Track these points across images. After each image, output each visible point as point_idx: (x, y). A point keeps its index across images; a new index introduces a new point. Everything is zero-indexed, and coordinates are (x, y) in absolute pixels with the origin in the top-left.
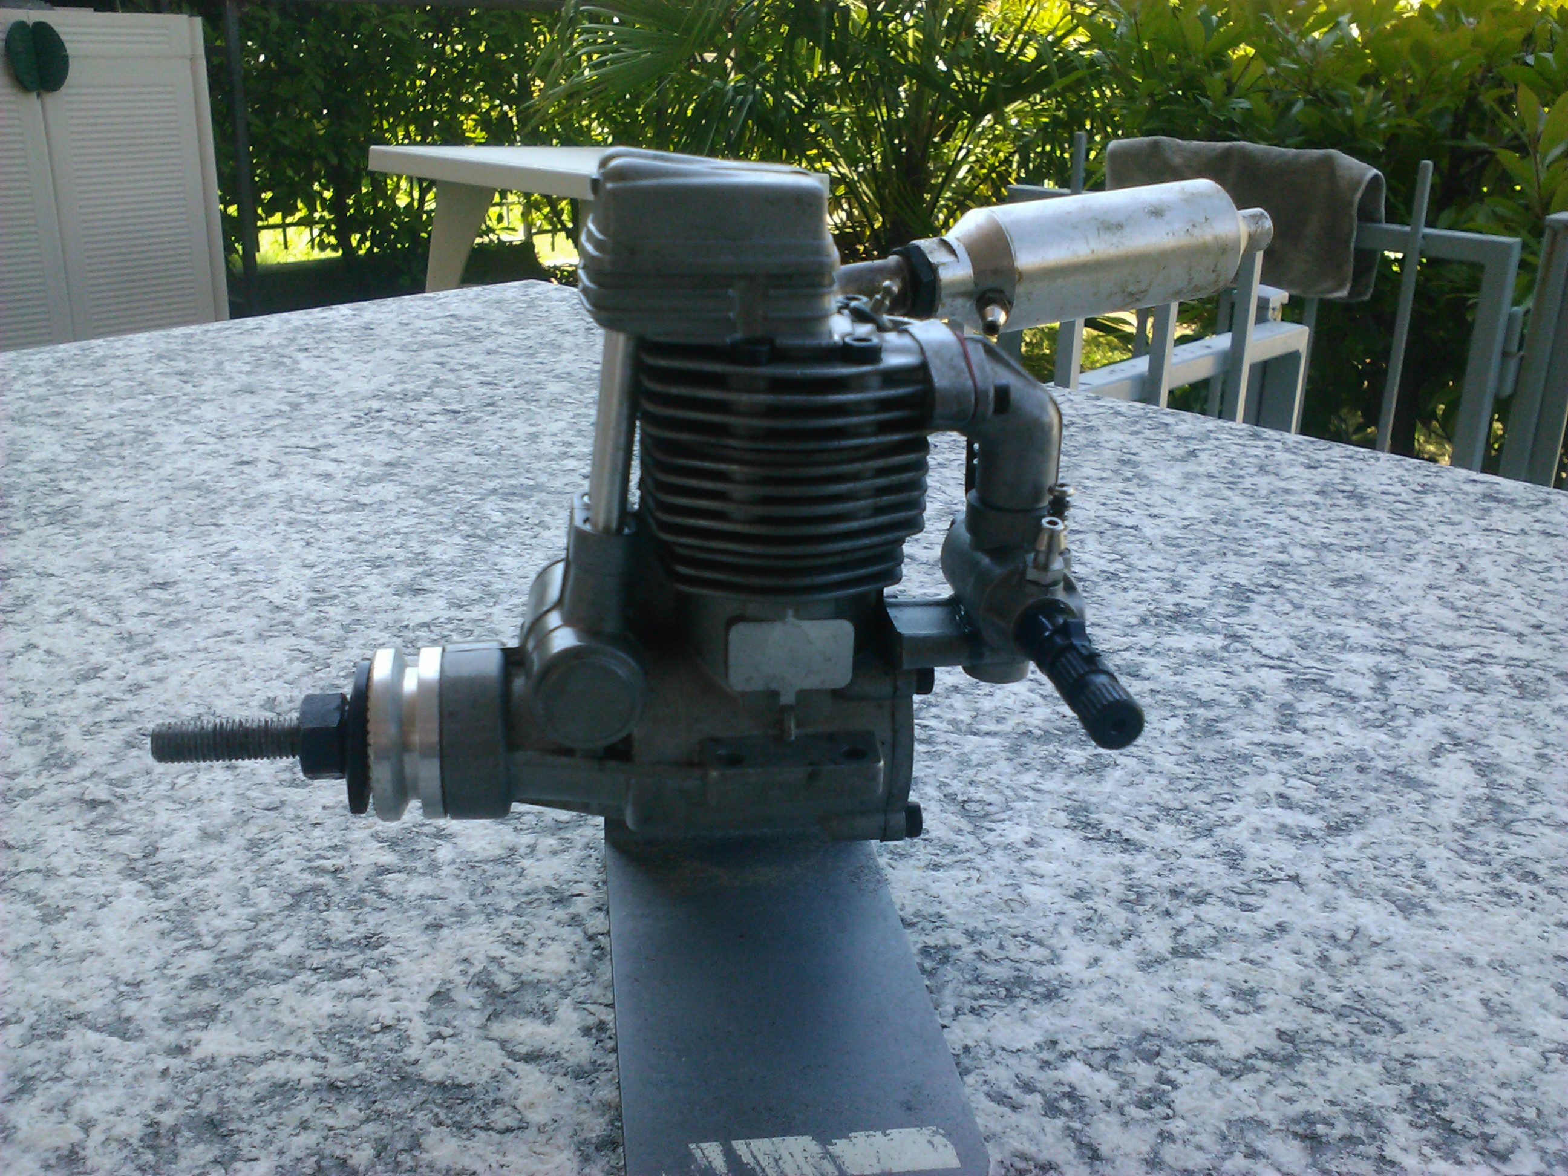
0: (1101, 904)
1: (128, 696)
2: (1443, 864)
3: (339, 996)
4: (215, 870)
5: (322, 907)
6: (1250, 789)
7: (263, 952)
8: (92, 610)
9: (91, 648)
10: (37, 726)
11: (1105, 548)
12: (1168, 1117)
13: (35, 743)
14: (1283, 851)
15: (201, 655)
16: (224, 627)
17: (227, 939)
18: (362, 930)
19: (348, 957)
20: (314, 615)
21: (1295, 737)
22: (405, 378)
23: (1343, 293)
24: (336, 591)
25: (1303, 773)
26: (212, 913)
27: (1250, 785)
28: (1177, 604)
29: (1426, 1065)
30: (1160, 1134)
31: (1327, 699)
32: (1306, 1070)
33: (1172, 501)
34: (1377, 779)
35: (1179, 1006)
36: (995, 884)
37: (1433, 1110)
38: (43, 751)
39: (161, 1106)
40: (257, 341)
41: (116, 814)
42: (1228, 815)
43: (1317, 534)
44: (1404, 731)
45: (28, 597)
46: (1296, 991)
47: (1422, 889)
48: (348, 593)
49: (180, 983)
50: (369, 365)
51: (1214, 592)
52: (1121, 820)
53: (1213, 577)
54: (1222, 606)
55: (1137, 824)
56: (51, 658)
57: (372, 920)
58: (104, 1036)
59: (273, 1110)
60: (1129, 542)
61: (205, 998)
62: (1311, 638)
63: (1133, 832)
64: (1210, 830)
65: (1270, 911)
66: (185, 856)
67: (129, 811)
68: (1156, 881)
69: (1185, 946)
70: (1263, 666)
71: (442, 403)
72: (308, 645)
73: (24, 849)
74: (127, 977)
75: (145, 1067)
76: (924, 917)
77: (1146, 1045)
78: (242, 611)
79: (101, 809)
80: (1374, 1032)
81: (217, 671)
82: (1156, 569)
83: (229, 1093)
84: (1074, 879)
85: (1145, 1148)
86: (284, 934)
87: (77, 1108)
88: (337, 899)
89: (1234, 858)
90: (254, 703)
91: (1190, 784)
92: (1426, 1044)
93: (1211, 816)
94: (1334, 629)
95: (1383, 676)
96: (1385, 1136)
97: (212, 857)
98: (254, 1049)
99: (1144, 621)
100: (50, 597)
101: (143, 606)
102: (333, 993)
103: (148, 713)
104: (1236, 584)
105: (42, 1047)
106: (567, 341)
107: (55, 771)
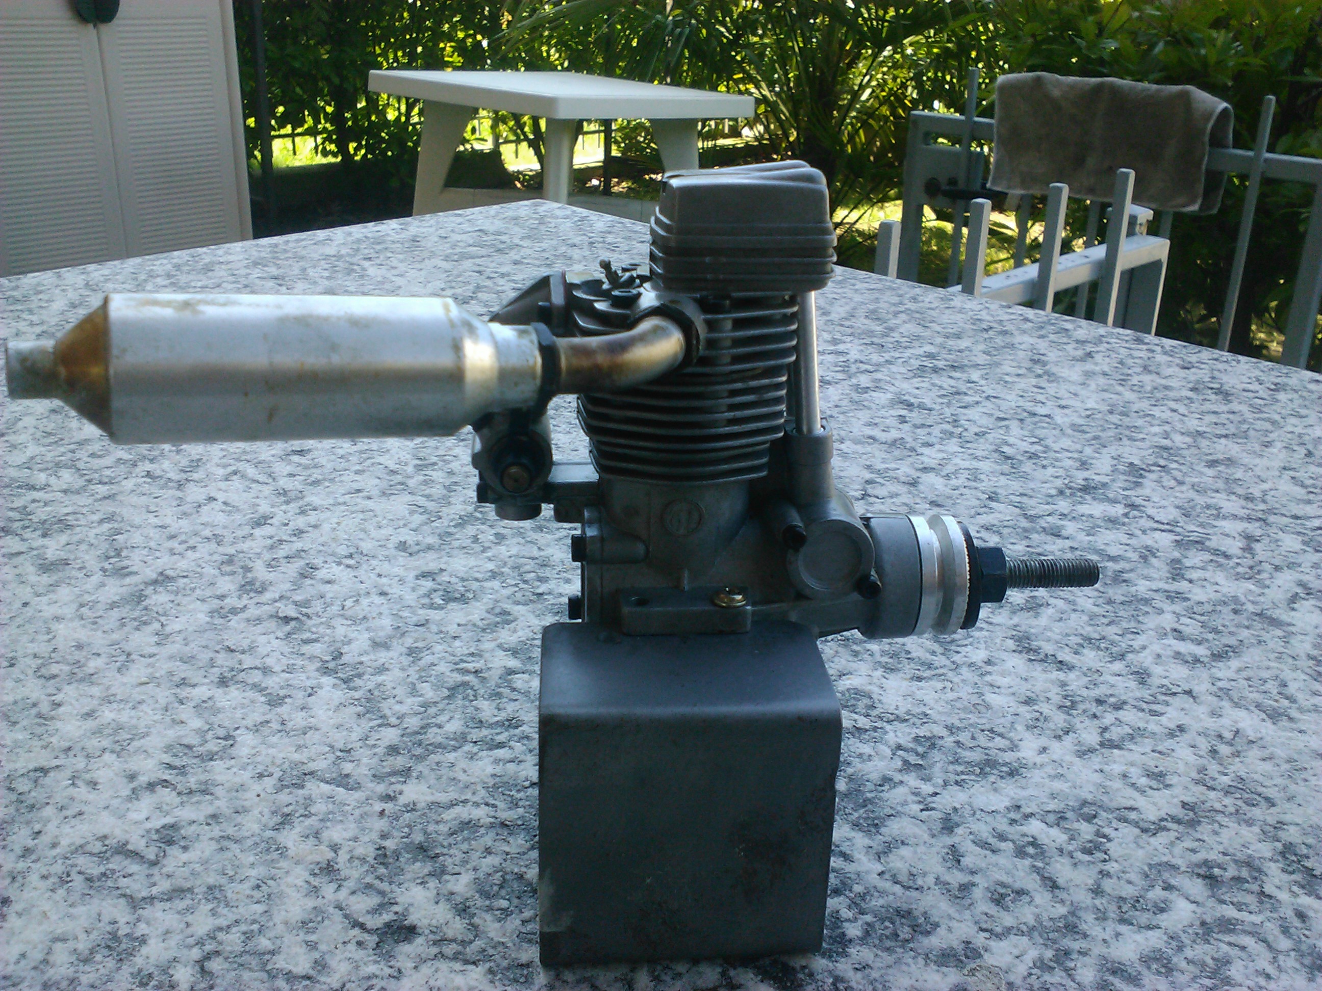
0: (1046, 709)
1: (294, 539)
2: (1301, 684)
3: (497, 761)
4: (387, 669)
5: (472, 698)
6: (1151, 625)
7: (435, 730)
8: (251, 471)
9: (258, 501)
10: (230, 560)
11: (1026, 433)
12: (1105, 861)
13: (233, 573)
14: (1178, 673)
15: (343, 508)
16: (356, 486)
17: (406, 720)
18: (502, 716)
19: (498, 734)
20: (421, 478)
21: (1183, 586)
22: (453, 284)
23: (1195, 207)
24: (434, 459)
25: (1191, 613)
26: (392, 701)
27: (1151, 622)
28: (1086, 479)
29: (1292, 829)
30: (1101, 872)
31: (1207, 556)
32: (1204, 830)
33: (1075, 395)
34: (1248, 619)
35: (1108, 783)
36: (965, 692)
37: (1299, 861)
38: (239, 579)
39: (384, 836)
40: (330, 250)
41: (305, 627)
42: (1136, 644)
43: (1193, 424)
44: (1267, 582)
45: (199, 460)
46: (1194, 775)
47: (1286, 703)
48: (444, 461)
49: (380, 750)
50: (423, 273)
51: (1115, 471)
52: (1055, 647)
53: (1112, 457)
54: (1121, 481)
55: (1067, 649)
56: (229, 508)
57: (510, 708)
58: (333, 787)
59: (464, 840)
60: (1044, 428)
61: (400, 761)
62: (1193, 508)
63: (1065, 655)
64: (1123, 655)
65: (1172, 716)
66: (363, 659)
67: (314, 625)
68: (1085, 692)
69: (1109, 740)
70: (1156, 529)
71: (486, 306)
72: (422, 501)
73: (243, 652)
74: (340, 745)
75: (368, 808)
76: (914, 715)
77: (1086, 810)
78: (367, 474)
79: (293, 623)
80: (1254, 805)
81: (357, 520)
82: (1067, 451)
83: (431, 828)
84: (1023, 690)
85: (1090, 882)
86: (447, 717)
87: (325, 835)
88: (481, 692)
89: (1142, 676)
90: (390, 546)
91: (1105, 621)
92: (1292, 814)
93: (1123, 645)
94: (1210, 501)
95: (1250, 539)
96: (1264, 878)
97: (383, 660)
98: (443, 798)
99: (1061, 492)
100: (216, 460)
101: (289, 469)
102: (492, 759)
103: (312, 552)
104: (1131, 464)
105: (291, 793)
106: (576, 253)
107: (252, 594)
